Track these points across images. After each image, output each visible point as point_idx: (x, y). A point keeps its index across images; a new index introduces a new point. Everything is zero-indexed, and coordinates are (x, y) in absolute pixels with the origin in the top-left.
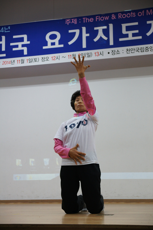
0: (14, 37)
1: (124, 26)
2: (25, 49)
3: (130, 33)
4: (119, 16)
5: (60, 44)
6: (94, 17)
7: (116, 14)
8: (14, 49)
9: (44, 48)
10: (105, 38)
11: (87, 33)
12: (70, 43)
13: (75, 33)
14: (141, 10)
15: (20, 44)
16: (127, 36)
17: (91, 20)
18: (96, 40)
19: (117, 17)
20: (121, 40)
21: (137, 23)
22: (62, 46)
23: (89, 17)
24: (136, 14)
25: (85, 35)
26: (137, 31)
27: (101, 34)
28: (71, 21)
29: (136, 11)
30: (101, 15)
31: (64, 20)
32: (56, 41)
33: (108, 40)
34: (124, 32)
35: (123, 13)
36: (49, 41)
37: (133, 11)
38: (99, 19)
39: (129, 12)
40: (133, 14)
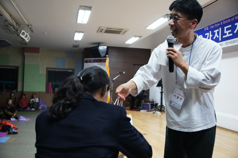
1: (225, 28)
3: (227, 32)
4: (224, 22)
6: (214, 25)
7: (222, 21)
10: (218, 37)
11: (211, 35)
13: (207, 35)
14: (232, 17)
16: (226, 34)
17: (213, 27)
18: (214, 38)
19: (223, 23)
20: (224, 37)
21: (230, 26)
23: (212, 25)
24: (231, 20)
26: (230, 31)
27: (216, 35)
28: (206, 28)
30: (217, 23)
31: (204, 29)
34: (225, 32)
35: (225, 20)
37: (230, 18)
38: (216, 25)
39: (227, 19)
40: (229, 20)
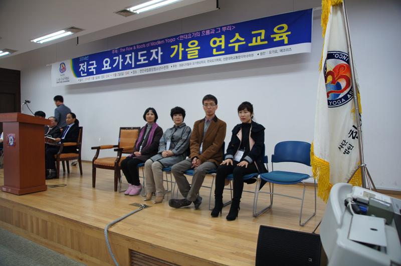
0: (90, 62)
1: (140, 53)
2: (94, 70)
3: (142, 58)
5: (110, 66)
6: (125, 48)
7: (136, 45)
8: (90, 71)
9: (103, 69)
10: (130, 62)
12: (114, 66)
13: (116, 59)
14: (148, 43)
15: (92, 67)
16: (140, 61)
17: (124, 50)
18: (126, 64)
19: (136, 47)
20: (138, 63)
21: (145, 52)
22: (110, 68)
23: (123, 48)
24: (146, 45)
25: (121, 60)
26: (145, 57)
27: (128, 60)
28: (115, 51)
29: (146, 43)
30: (128, 47)
31: (111, 51)
32: (108, 65)
33: (132, 63)
34: (139, 58)
35: (139, 44)
36: (105, 65)
37: (144, 43)
38: (128, 49)
39: (142, 44)
40: (144, 46)
